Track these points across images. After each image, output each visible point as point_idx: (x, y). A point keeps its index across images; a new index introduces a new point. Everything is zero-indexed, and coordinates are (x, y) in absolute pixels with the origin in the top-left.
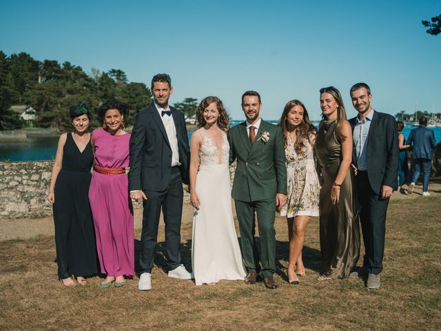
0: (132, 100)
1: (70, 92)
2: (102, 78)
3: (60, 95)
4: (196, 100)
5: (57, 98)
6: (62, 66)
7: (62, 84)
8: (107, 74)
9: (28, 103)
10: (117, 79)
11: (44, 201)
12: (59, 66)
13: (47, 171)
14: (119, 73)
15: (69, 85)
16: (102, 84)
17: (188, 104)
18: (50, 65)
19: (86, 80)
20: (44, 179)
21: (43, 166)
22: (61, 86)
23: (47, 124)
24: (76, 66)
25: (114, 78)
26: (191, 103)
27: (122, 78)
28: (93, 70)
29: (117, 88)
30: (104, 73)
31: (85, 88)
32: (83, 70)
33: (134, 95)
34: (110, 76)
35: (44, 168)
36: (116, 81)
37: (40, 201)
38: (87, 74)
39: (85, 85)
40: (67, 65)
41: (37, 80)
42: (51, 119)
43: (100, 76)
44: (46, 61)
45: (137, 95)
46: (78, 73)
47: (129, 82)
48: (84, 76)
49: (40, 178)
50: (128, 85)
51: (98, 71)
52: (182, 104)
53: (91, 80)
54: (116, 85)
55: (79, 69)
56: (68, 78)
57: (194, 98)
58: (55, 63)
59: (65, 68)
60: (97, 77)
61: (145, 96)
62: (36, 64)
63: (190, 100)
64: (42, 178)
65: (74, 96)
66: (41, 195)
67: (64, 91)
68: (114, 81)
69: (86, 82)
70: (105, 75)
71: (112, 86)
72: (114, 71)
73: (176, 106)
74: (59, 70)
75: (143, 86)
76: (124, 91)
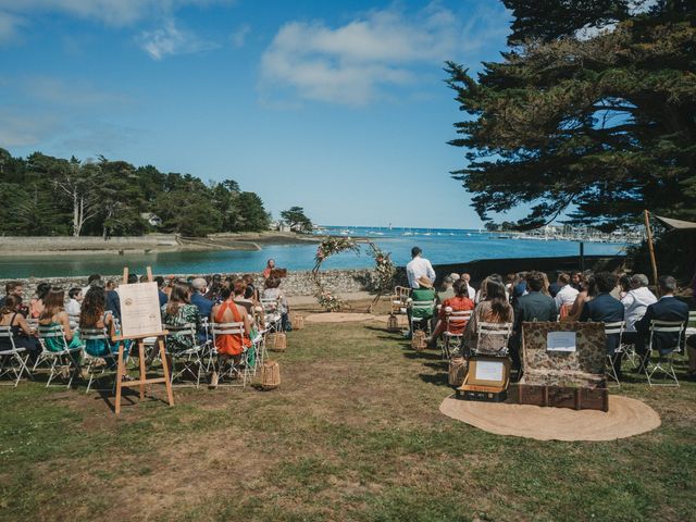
0: (244, 209)
1: (193, 202)
2: (218, 188)
3: (182, 204)
4: (302, 209)
5: (179, 207)
6: (184, 178)
8: (222, 184)
9: (153, 211)
10: (231, 188)
12: (181, 178)
14: (232, 183)
16: (218, 193)
18: (173, 177)
19: (204, 191)
22: (183, 196)
23: (170, 230)
24: (196, 178)
25: (228, 187)
26: (297, 212)
27: (235, 188)
28: (210, 181)
29: (231, 198)
30: (219, 183)
31: (203, 197)
32: (202, 181)
33: (246, 205)
34: (224, 186)
36: (230, 190)
38: (205, 185)
39: (203, 195)
40: (188, 177)
42: (175, 225)
43: (216, 186)
44: (170, 174)
45: (249, 204)
46: (197, 184)
47: (241, 192)
48: (203, 187)
50: (241, 194)
51: (215, 182)
52: (289, 212)
53: (209, 191)
54: (230, 195)
55: (198, 180)
57: (300, 207)
58: (177, 175)
59: (186, 180)
60: (213, 187)
61: (256, 204)
62: (163, 175)
63: (296, 209)
65: (195, 205)
67: (186, 201)
68: (228, 191)
70: (220, 186)
71: (226, 195)
72: (227, 181)
73: (284, 214)
74: (181, 182)
75: (253, 195)
76: (236, 200)
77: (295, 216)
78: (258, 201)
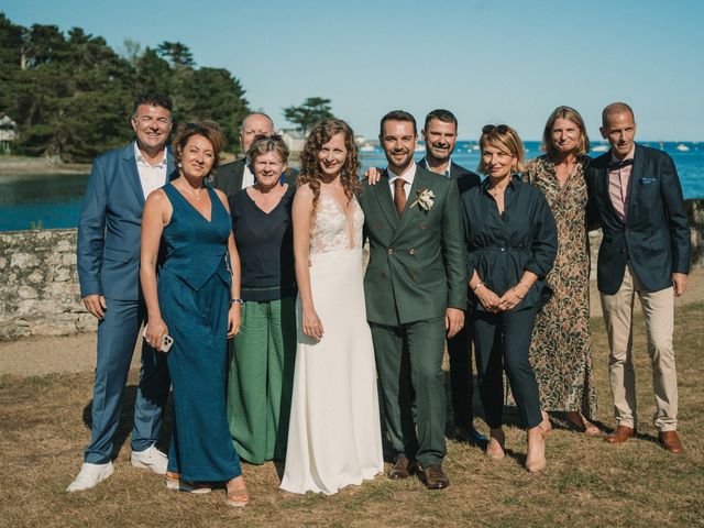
0: (203, 102)
1: (83, 86)
2: (145, 60)
3: (63, 92)
4: (327, 101)
5: (56, 99)
6: (67, 37)
7: (67, 71)
8: (154, 51)
10: (176, 60)
11: (16, 308)
12: (61, 37)
13: (21, 251)
14: (178, 50)
15: (80, 73)
16: (145, 71)
17: (312, 108)
18: (44, 33)
19: (113, 62)
20: (17, 267)
21: (14, 242)
22: (64, 75)
23: (38, 149)
24: (95, 36)
25: (167, 58)
26: (318, 108)
27: (183, 59)
28: (128, 44)
29: (175, 80)
30: (148, 49)
31: (111, 78)
32: (109, 44)
33: (207, 93)
34: (159, 55)
35: (15, 246)
36: (172, 65)
37: (8, 308)
38: (116, 52)
39: (112, 73)
40: (77, 34)
41: (19, 63)
42: (46, 138)
43: (140, 54)
44: (36, 27)
45: (214, 92)
46: (98, 49)
47: (197, 68)
48: (110, 55)
49: (8, 264)
50: (196, 73)
51: (138, 46)
52: (301, 110)
53: (123, 64)
54: (172, 72)
55: (100, 41)
56: (78, 59)
57: (324, 98)
58: (53, 30)
59: (73, 40)
60: (135, 57)
61: (229, 94)
63: (315, 102)
64: (12, 265)
65: (92, 95)
66: (10, 297)
67: (71, 84)
68: (168, 65)
69: (114, 68)
70: (151, 54)
71: (165, 75)
72: (168, 46)
73: (290, 113)
74: (61, 44)
75: (224, 74)
76: (187, 85)
77: (316, 118)
78: (235, 88)
